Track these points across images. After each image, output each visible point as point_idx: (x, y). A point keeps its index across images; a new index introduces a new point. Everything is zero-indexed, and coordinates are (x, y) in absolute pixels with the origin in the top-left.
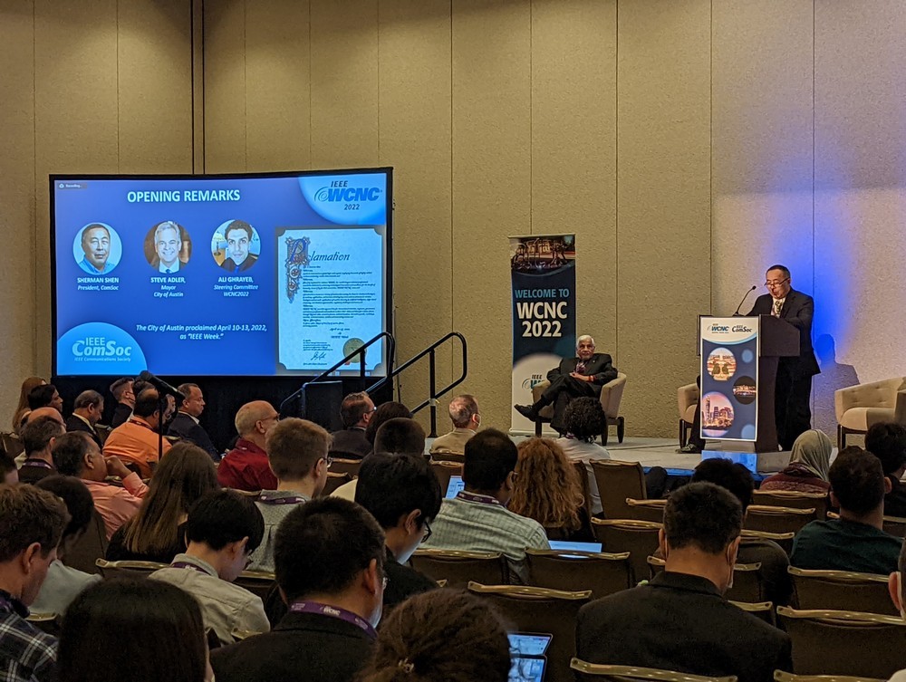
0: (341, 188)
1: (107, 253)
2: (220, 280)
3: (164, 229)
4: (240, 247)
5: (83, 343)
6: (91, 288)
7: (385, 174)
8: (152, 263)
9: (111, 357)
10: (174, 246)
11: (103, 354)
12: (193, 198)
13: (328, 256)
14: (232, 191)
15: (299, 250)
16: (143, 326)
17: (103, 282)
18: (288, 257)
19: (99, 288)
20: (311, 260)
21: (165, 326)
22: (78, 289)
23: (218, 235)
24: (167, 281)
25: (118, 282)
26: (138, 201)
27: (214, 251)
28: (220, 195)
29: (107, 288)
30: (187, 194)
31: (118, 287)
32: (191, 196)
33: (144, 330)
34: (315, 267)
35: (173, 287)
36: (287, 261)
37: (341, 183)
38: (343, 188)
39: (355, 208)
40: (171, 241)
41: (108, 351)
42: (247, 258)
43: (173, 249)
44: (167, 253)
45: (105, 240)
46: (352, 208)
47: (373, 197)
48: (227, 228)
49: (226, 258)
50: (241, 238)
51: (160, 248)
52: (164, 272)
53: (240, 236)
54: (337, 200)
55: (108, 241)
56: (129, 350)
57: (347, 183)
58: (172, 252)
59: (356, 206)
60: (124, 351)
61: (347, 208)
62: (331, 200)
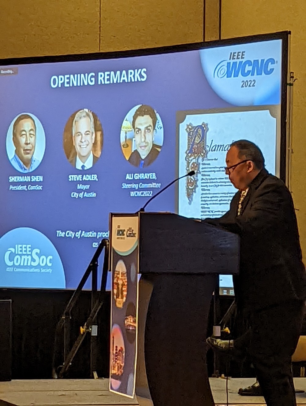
0: (238, 61)
1: (34, 147)
2: (128, 177)
3: (80, 118)
4: (145, 138)
5: (13, 250)
6: (20, 188)
7: (280, 41)
8: (70, 159)
9: (36, 267)
10: (89, 137)
11: (29, 264)
12: (106, 80)
13: (224, 147)
14: (140, 70)
15: (199, 139)
16: (62, 232)
17: (30, 181)
18: (189, 147)
19: (27, 188)
20: (209, 151)
21: (80, 231)
22: (10, 189)
23: (126, 124)
24: (82, 179)
25: (42, 180)
26: (60, 86)
27: (123, 142)
28: (129, 76)
29: (33, 188)
30: (101, 76)
31: (42, 186)
32: (104, 79)
33: (63, 236)
34: (212, 160)
35: (87, 186)
36: (188, 153)
37: (238, 55)
38: (241, 60)
39: (251, 85)
40: (86, 132)
41: (33, 260)
42: (151, 149)
43: (88, 141)
44: (83, 145)
45: (32, 132)
46: (249, 85)
47: (269, 70)
48: (135, 115)
49: (133, 151)
50: (146, 126)
51: (77, 141)
52: (80, 168)
53: (146, 123)
54: (234, 77)
55: (34, 134)
56: (50, 259)
57: (244, 55)
58: (87, 145)
59: (253, 83)
60: (46, 261)
61: (244, 85)
62: (229, 76)
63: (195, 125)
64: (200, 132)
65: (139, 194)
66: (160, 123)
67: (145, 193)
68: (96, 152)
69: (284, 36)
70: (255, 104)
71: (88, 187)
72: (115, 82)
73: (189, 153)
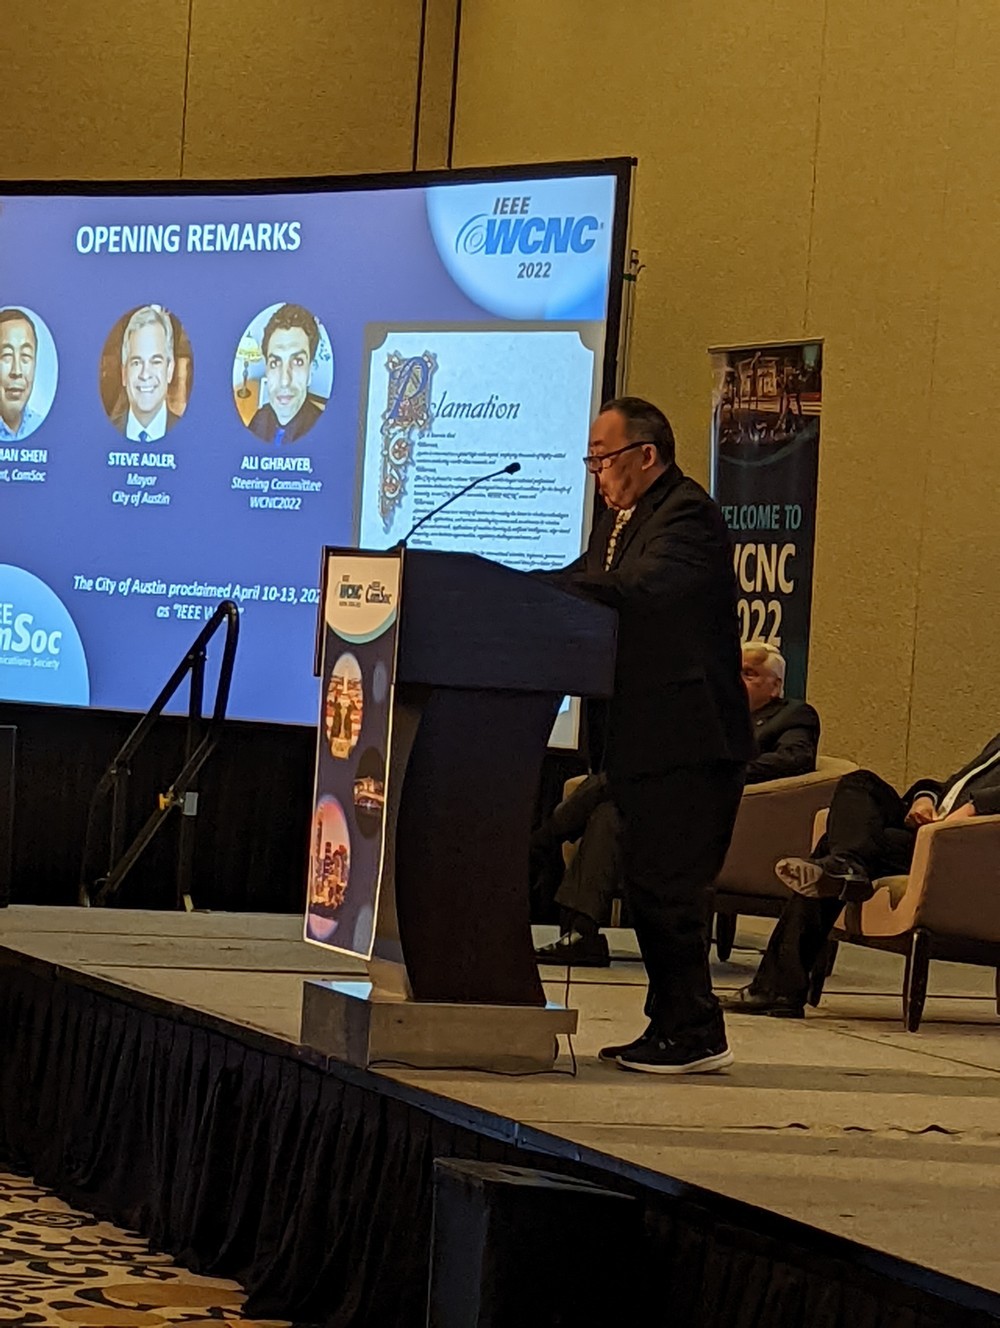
0: (513, 218)
1: (30, 384)
2: (246, 464)
3: (142, 325)
4: (291, 378)
7: (612, 180)
8: (114, 416)
9: (21, 655)
10: (159, 370)
11: (6, 648)
12: (205, 242)
13: (472, 409)
14: (285, 225)
15: (413, 387)
16: (87, 579)
17: (16, 459)
18: (389, 404)
19: (9, 475)
20: (437, 415)
21: (129, 580)
23: (249, 345)
24: (140, 461)
25: (45, 460)
26: (97, 250)
27: (238, 386)
28: (261, 236)
29: (24, 476)
30: (195, 233)
31: (44, 474)
32: (201, 239)
33: (90, 589)
34: (444, 436)
35: (150, 478)
36: (387, 416)
37: (514, 205)
38: (519, 216)
39: (542, 273)
40: (155, 356)
41: (17, 639)
42: (304, 405)
43: (157, 378)
44: (146, 387)
45: (27, 351)
46: (534, 273)
47: (583, 242)
48: (269, 325)
49: (261, 406)
50: (294, 350)
51: (132, 375)
52: (136, 438)
53: (293, 345)
54: (503, 252)
55: (33, 355)
56: (57, 639)
57: (527, 205)
58: (155, 387)
59: (544, 269)
60: (47, 641)
61: (525, 273)
62: (491, 250)
63: (406, 355)
64: (418, 371)
65: (271, 503)
66: (325, 346)
67: (286, 503)
68: (176, 403)
69: (621, 168)
70: (547, 318)
71: (152, 481)
73: (390, 417)
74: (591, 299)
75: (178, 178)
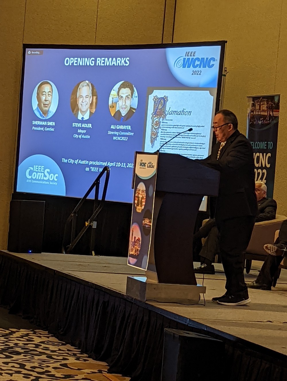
0: (191, 58)
1: (50, 103)
2: (112, 127)
3: (83, 86)
4: (125, 103)
5: (32, 169)
6: (39, 129)
7: (220, 47)
8: (74, 113)
9: (46, 181)
10: (87, 100)
11: (42, 179)
12: (102, 63)
13: (178, 112)
14: (125, 59)
15: (161, 106)
16: (66, 159)
17: (46, 125)
18: (154, 111)
19: (44, 129)
20: (168, 114)
21: (78, 160)
22: (33, 129)
23: (114, 93)
24: (81, 126)
25: (54, 125)
26: (71, 65)
27: (110, 105)
28: (118, 62)
29: (48, 129)
30: (99, 60)
31: (54, 129)
32: (100, 62)
33: (66, 162)
34: (169, 120)
35: (84, 131)
36: (153, 114)
37: (191, 54)
38: (192, 57)
39: (199, 74)
40: (86, 96)
41: (45, 176)
42: (129, 110)
43: (87, 102)
44: (83, 104)
45: (50, 93)
46: (197, 73)
47: (211, 65)
48: (119, 87)
49: (117, 111)
50: (127, 95)
51: (80, 101)
52: (81, 119)
53: (126, 93)
54: (187, 67)
55: (51, 95)
56: (57, 176)
57: (195, 54)
58: (87, 104)
59: (199, 72)
60: (54, 177)
61: (194, 74)
62: (184, 67)
63: (159, 97)
64: (162, 101)
65: (119, 138)
66: (136, 94)
67: (123, 139)
68: (92, 109)
69: (222, 44)
70: (200, 87)
71: (85, 131)
72: (108, 65)
73: (154, 115)
74: (212, 82)
75: (94, 44)
